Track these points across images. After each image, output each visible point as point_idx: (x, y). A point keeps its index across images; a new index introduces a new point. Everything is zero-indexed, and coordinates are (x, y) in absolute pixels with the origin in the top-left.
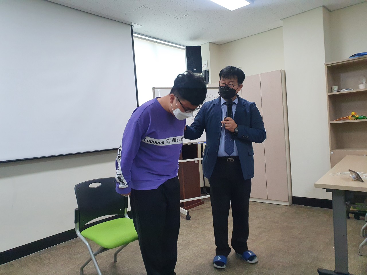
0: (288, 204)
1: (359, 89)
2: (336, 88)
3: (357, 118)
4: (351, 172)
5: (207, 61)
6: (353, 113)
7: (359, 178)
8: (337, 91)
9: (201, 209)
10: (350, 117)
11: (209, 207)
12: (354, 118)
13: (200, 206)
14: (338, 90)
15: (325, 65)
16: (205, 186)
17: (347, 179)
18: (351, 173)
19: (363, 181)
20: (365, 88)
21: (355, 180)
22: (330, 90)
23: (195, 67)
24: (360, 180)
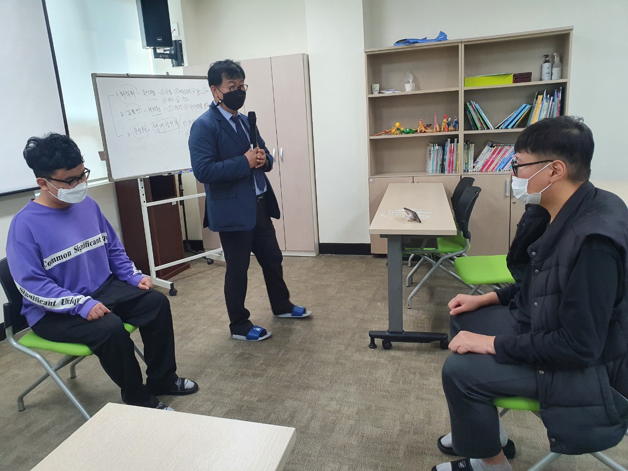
0: (314, 255)
1: (405, 90)
2: (377, 87)
3: (402, 132)
4: (406, 210)
5: (178, 24)
6: (397, 124)
7: (416, 218)
8: (378, 92)
9: (189, 276)
10: (393, 131)
11: (200, 272)
12: (398, 132)
13: (185, 272)
14: (380, 90)
15: (365, 52)
16: (189, 239)
17: (402, 220)
18: (407, 212)
19: (420, 222)
20: (412, 90)
21: (412, 220)
22: (371, 91)
23: (159, 36)
24: (417, 220)
